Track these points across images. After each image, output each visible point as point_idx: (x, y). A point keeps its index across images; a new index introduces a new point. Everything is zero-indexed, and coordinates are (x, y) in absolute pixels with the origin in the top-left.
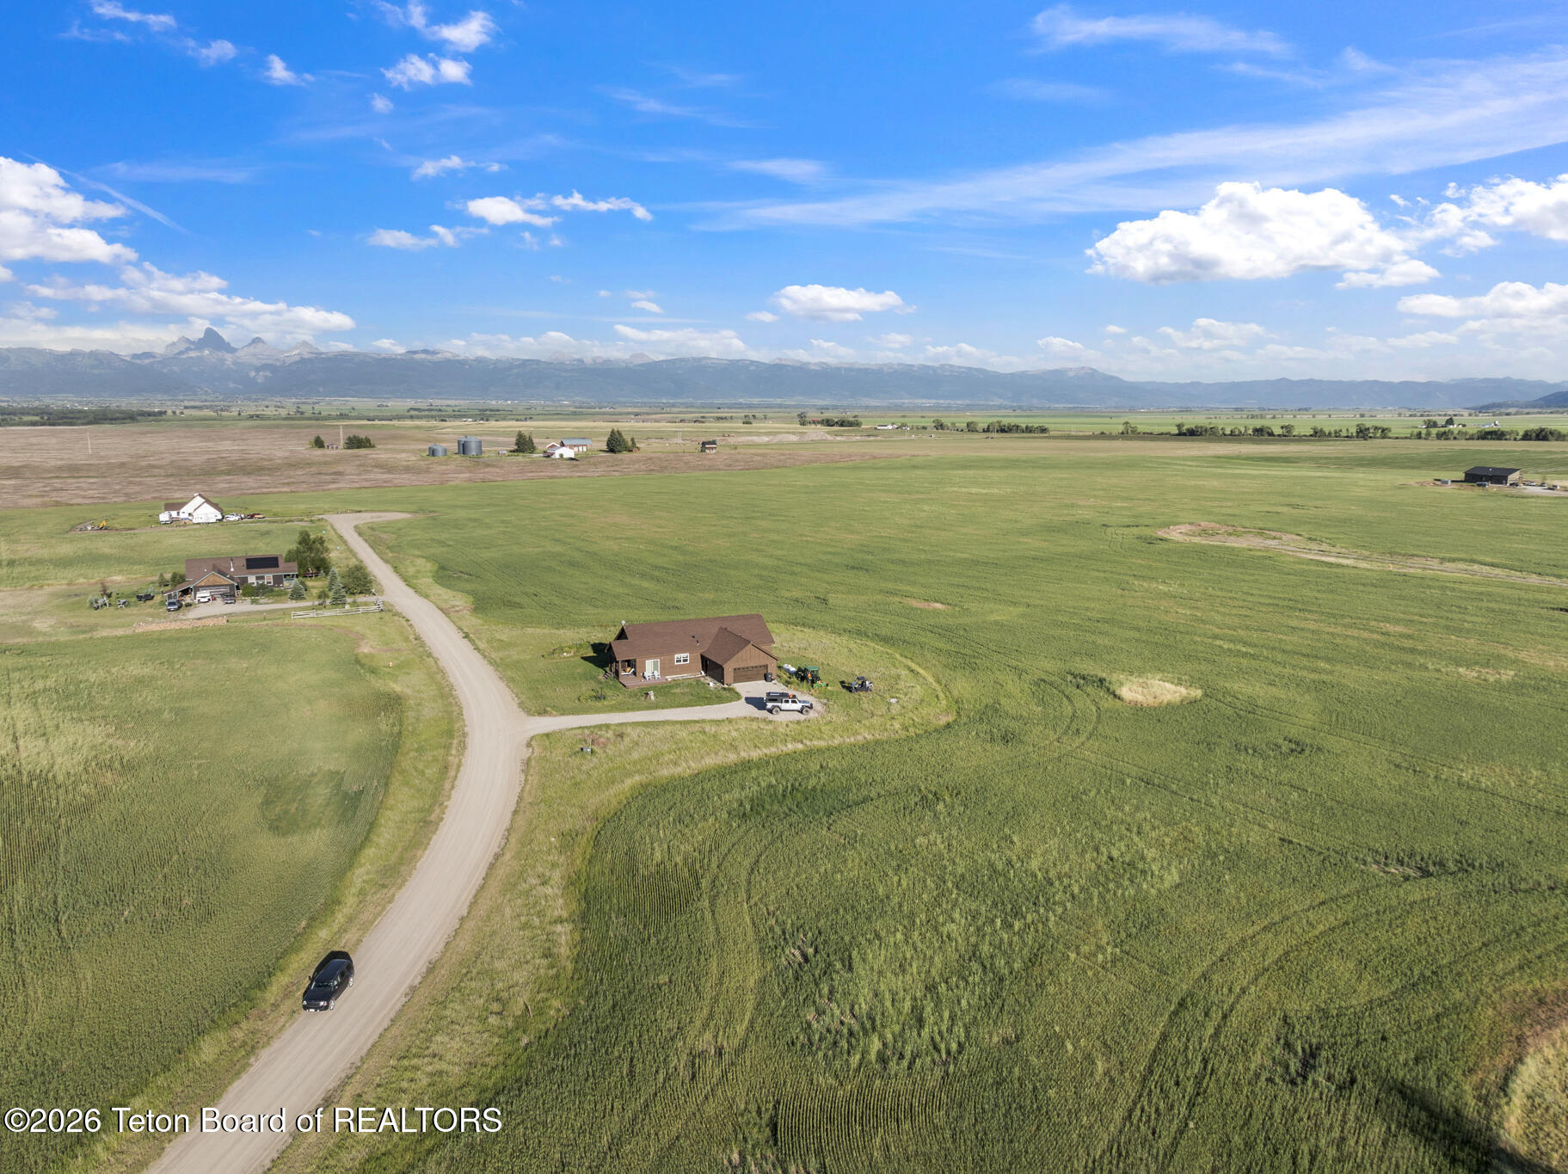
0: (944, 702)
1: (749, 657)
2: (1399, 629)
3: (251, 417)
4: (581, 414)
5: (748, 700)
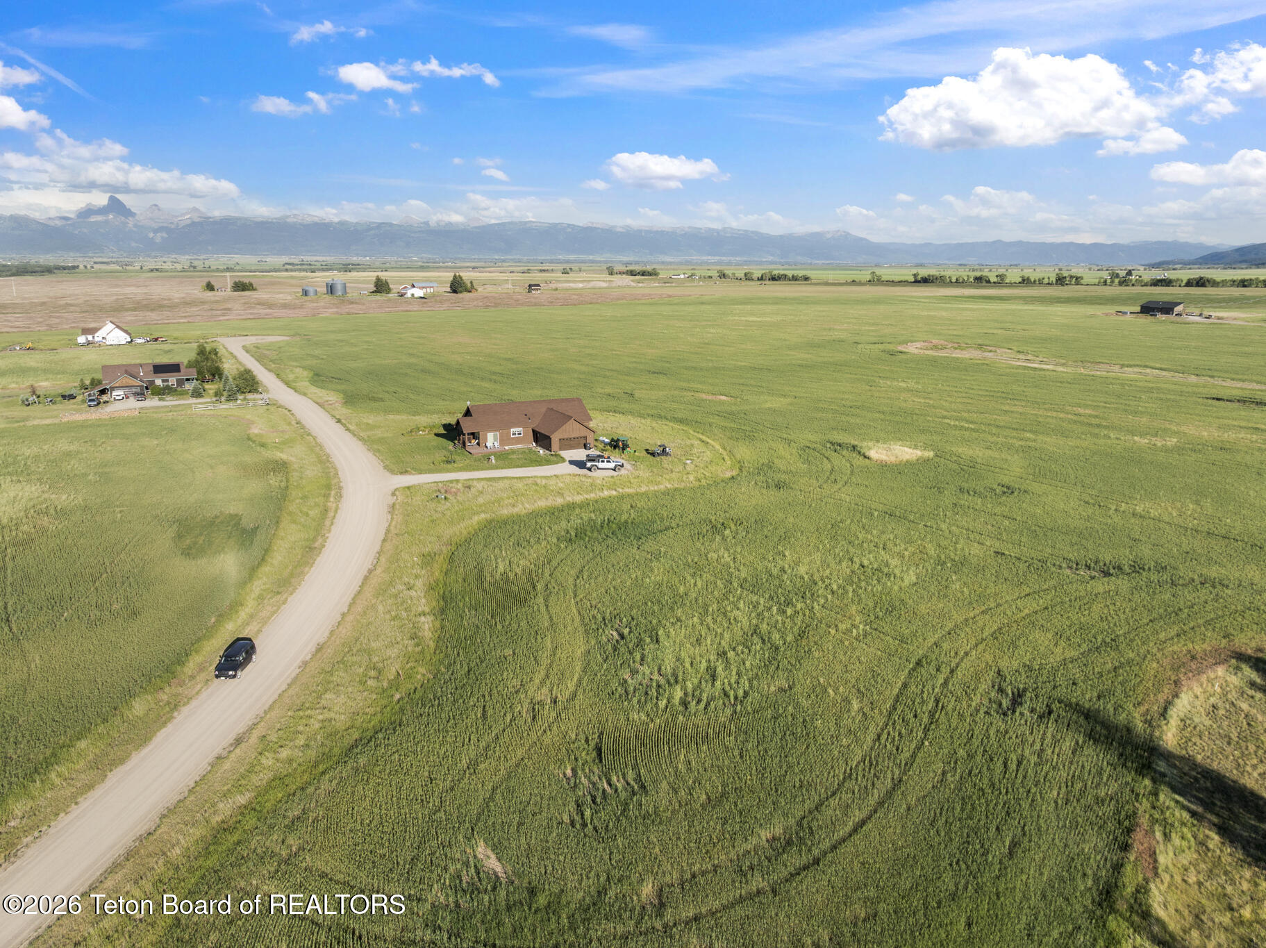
0: (729, 462)
1: (572, 429)
2: (1088, 411)
3: (152, 270)
4: (428, 267)
5: (572, 462)
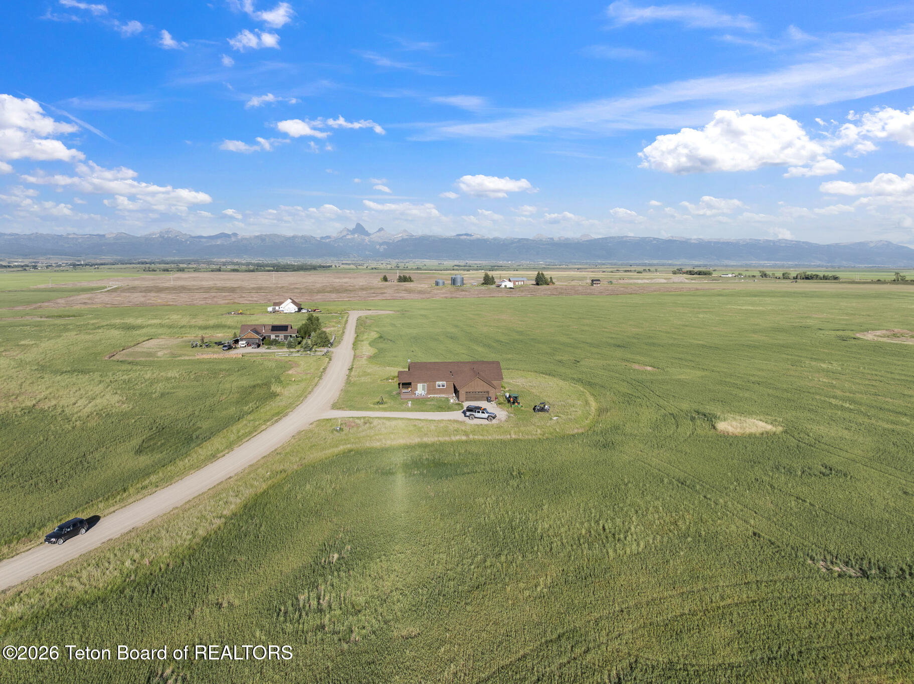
1: (476, 386)
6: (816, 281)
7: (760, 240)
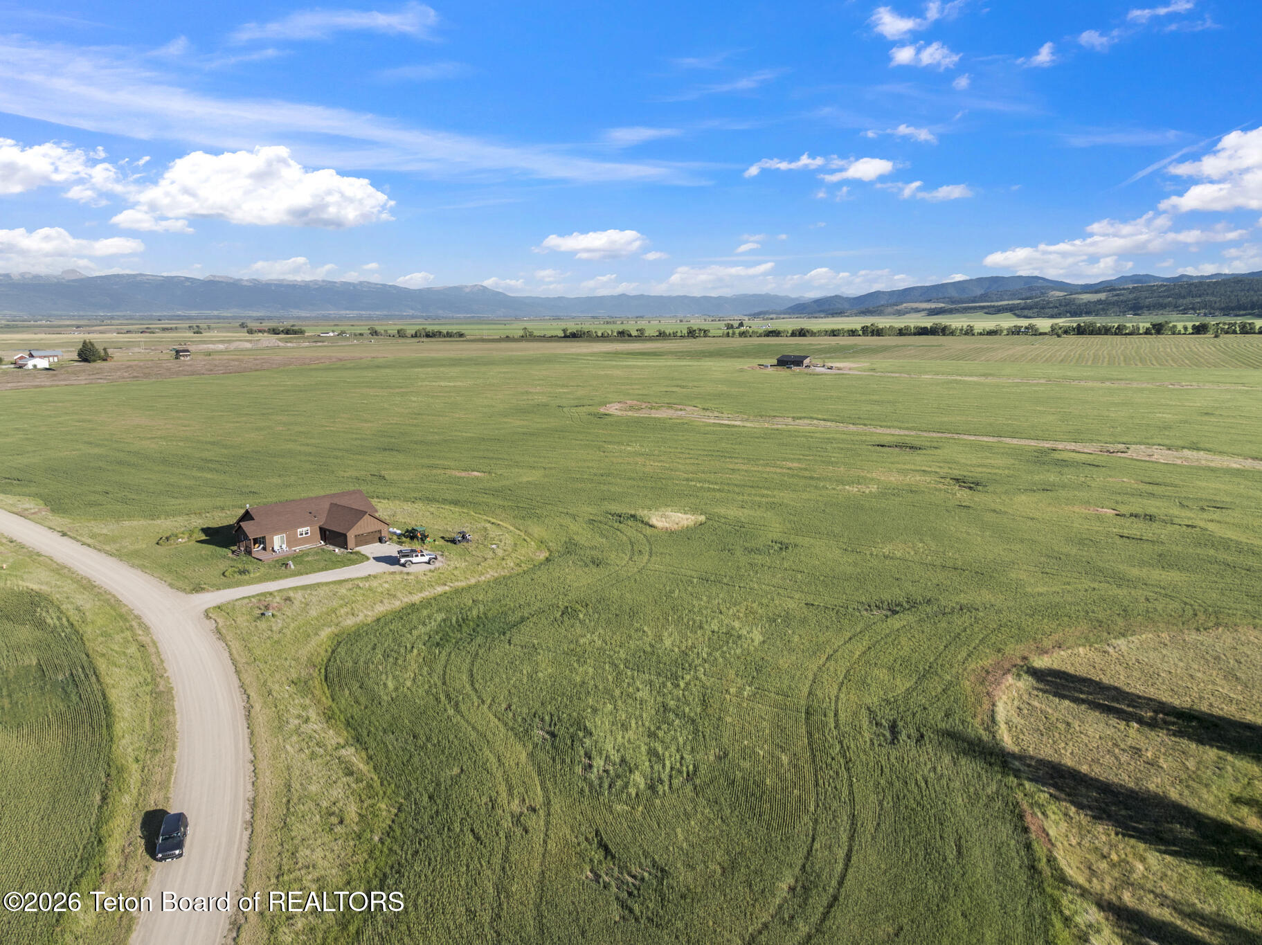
0: (533, 543)
1: (366, 525)
2: (795, 465)
5: (378, 559)
6: (440, 339)
7: (335, 282)
